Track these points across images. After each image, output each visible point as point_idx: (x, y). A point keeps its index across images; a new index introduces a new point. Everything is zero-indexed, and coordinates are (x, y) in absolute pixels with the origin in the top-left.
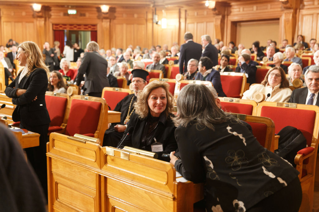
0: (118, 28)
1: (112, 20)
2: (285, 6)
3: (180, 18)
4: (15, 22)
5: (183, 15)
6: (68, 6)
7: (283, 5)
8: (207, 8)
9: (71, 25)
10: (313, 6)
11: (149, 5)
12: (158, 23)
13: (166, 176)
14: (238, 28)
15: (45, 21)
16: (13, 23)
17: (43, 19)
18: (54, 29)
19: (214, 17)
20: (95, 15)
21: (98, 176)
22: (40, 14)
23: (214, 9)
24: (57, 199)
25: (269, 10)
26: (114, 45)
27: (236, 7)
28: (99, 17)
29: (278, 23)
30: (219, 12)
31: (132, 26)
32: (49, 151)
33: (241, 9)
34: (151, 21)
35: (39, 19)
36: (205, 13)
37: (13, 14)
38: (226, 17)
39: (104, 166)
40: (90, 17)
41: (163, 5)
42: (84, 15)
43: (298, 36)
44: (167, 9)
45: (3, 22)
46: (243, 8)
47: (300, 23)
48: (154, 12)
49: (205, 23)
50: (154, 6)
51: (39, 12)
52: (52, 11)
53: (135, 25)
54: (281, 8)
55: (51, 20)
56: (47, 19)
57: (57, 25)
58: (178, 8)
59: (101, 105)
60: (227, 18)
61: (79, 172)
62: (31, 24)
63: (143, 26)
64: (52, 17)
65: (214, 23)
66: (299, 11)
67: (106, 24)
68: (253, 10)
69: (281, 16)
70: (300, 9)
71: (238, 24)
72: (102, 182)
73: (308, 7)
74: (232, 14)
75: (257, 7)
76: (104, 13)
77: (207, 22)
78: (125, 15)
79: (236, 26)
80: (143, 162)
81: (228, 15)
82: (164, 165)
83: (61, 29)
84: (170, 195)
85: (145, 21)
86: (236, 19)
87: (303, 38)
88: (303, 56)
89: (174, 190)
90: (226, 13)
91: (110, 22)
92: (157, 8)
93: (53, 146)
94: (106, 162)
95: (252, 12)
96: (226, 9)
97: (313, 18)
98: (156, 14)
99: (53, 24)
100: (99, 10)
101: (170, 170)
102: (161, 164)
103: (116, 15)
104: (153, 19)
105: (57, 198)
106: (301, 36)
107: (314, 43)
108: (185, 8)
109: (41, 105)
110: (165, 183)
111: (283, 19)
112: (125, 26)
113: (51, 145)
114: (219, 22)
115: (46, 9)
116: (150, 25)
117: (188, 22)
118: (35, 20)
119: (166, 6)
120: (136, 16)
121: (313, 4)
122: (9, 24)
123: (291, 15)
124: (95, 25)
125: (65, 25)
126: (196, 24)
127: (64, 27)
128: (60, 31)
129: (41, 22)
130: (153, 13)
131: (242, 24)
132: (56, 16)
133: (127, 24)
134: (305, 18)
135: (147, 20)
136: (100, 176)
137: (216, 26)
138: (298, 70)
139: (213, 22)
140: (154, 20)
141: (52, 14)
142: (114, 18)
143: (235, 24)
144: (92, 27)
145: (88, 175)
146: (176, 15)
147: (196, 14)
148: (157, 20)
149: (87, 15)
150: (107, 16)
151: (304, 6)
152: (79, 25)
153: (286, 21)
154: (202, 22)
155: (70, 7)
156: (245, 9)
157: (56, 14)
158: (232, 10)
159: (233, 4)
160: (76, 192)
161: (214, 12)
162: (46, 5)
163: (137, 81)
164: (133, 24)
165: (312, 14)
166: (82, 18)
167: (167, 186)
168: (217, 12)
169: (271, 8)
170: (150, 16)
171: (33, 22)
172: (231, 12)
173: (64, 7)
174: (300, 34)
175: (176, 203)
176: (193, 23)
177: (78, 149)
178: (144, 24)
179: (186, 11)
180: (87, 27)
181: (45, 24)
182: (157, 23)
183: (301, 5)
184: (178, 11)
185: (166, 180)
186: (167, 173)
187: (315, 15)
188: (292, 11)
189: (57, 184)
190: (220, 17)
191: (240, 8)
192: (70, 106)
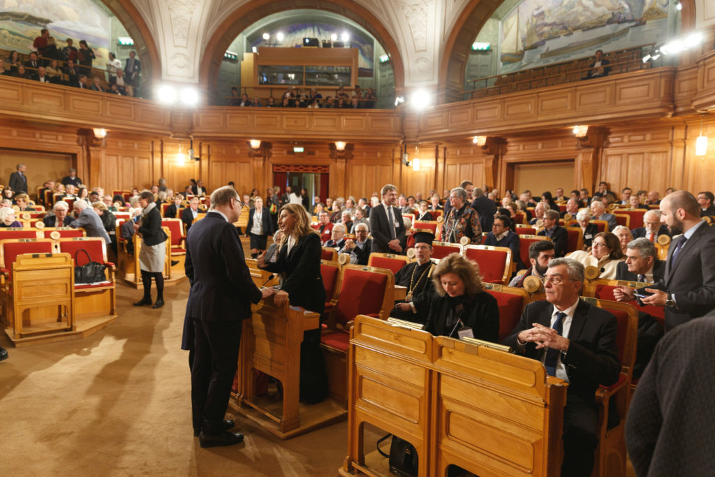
0: (356, 169)
1: (348, 160)
2: (583, 143)
3: (437, 158)
4: (227, 162)
5: (441, 154)
6: (294, 142)
7: (580, 142)
8: (476, 145)
9: (296, 166)
10: (621, 144)
11: (398, 141)
12: (410, 164)
13: (533, 377)
14: (516, 171)
15: (264, 161)
16: (224, 164)
17: (262, 158)
18: (275, 171)
19: (483, 157)
20: (327, 154)
21: (428, 371)
22: (259, 152)
23: (485, 147)
24: (360, 398)
25: (560, 148)
26: (350, 193)
27: (512, 144)
28: (331, 157)
29: (573, 166)
30: (491, 150)
31: (374, 167)
32: (353, 338)
33: (521, 147)
34: (399, 162)
35: (256, 158)
36: (472, 151)
37: (224, 152)
38: (500, 156)
39: (437, 360)
40: (321, 156)
41: (415, 142)
42: (313, 153)
43: (601, 183)
44: (420, 147)
45: (213, 162)
46: (524, 146)
47: (603, 166)
48: (404, 150)
49: (471, 165)
50: (403, 143)
51: (257, 150)
52: (273, 148)
53: (378, 167)
54: (577, 145)
55: (271, 160)
56: (267, 158)
57: (278, 165)
58: (435, 145)
59: (386, 278)
60: (502, 158)
61: (397, 365)
62: (247, 165)
63: (388, 168)
64: (273, 156)
65: (484, 164)
66: (602, 151)
67: (341, 165)
68: (537, 148)
69: (576, 156)
70: (603, 148)
71: (516, 166)
72: (434, 379)
73: (615, 145)
74: (508, 153)
75: (543, 144)
76: (339, 151)
77: (473, 164)
78: (365, 154)
79: (514, 169)
80: (499, 358)
81: (502, 155)
82: (531, 363)
83: (283, 170)
84: (540, 400)
85: (391, 161)
86: (512, 159)
87: (607, 186)
88: (616, 212)
89: (546, 394)
90: (500, 151)
91: (346, 162)
92: (408, 145)
93: (360, 331)
94: (440, 355)
95: (536, 151)
96: (501, 147)
97: (621, 159)
98: (405, 153)
99: (273, 165)
100: (333, 147)
101: (539, 369)
102: (526, 361)
103: (354, 153)
104: (401, 159)
105: (361, 396)
106: (605, 183)
107: (629, 195)
108: (445, 145)
109: (318, 278)
110: (531, 385)
111: (580, 159)
112: (364, 167)
113: (356, 331)
114: (490, 164)
115: (266, 145)
116: (397, 167)
117: (447, 163)
118: (251, 160)
119: (420, 143)
120: (379, 155)
121: (622, 142)
122: (219, 164)
123: (591, 155)
124: (327, 167)
125: (288, 166)
126: (458, 166)
127: (287, 168)
128: (282, 173)
129: (259, 163)
130: (402, 151)
131: (521, 166)
132: (277, 155)
133: (367, 165)
134: (610, 160)
135: (393, 161)
136: (431, 371)
137: (486, 169)
138: (626, 235)
139: (482, 163)
140: (403, 160)
141: (273, 152)
142: (352, 157)
143: (512, 167)
144: (323, 169)
145: (411, 369)
146: (432, 154)
147: (459, 152)
148: (407, 161)
149: (317, 153)
150: (343, 154)
151: (609, 143)
152: (307, 166)
153: (585, 164)
154: (467, 164)
155: (296, 143)
156: (526, 147)
157: (277, 152)
158: (509, 148)
159: (509, 140)
160: (390, 390)
161: (484, 151)
162: (267, 141)
163: (422, 247)
164: (376, 165)
165: (621, 155)
166: (309, 156)
167: (534, 389)
168: (488, 150)
169: (562, 146)
170: (397, 155)
171: (249, 162)
172: (507, 151)
173: (289, 144)
174: (603, 180)
175: (548, 410)
176: (456, 164)
177: (398, 336)
178: (389, 166)
179: (445, 149)
180: (316, 169)
181: (264, 164)
182: (407, 165)
183: (605, 142)
184: (434, 149)
185: (534, 381)
186: (535, 373)
187: (624, 156)
188: (593, 150)
189: (361, 378)
190: (492, 157)
191: (519, 146)
192: (342, 277)
